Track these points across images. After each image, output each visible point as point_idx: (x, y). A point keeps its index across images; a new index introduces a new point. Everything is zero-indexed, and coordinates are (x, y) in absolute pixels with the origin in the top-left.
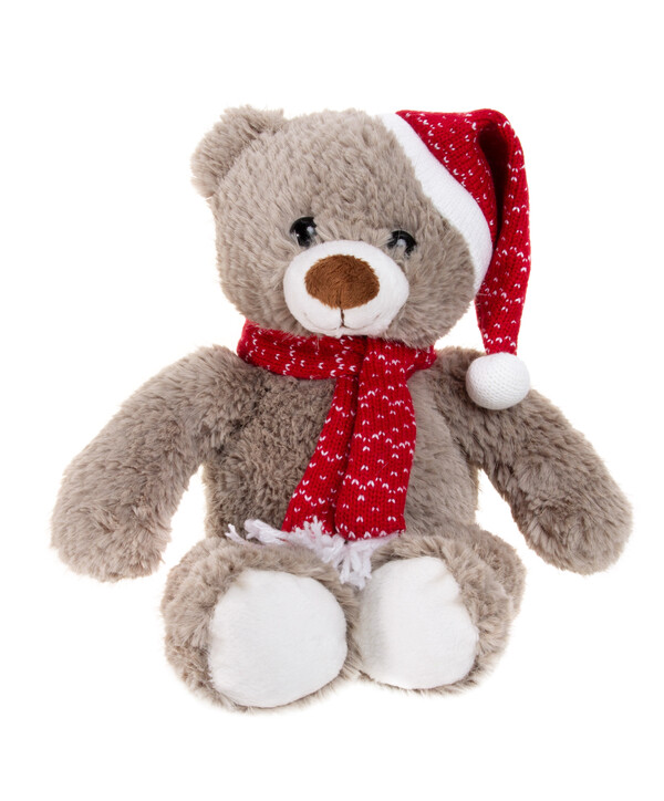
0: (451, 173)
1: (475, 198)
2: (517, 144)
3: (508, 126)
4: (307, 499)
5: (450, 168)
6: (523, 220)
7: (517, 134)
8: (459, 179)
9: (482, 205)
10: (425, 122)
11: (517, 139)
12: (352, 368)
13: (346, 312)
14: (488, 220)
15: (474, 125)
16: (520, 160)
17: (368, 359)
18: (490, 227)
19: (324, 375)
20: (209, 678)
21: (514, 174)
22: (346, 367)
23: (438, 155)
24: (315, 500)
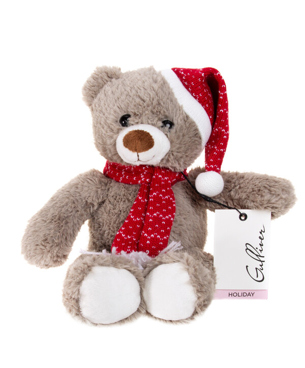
0: (192, 95)
1: (203, 106)
2: (223, 82)
3: (219, 75)
4: (123, 235)
5: (191, 93)
6: (225, 116)
7: (223, 78)
8: (195, 98)
9: (206, 109)
10: (182, 73)
11: (223, 81)
12: (147, 180)
13: (139, 154)
14: (209, 116)
15: (203, 74)
16: (225, 89)
17: (154, 177)
18: (210, 119)
19: (135, 183)
20: (80, 312)
21: (221, 96)
22: (145, 180)
23: (187, 87)
24: (126, 236)
